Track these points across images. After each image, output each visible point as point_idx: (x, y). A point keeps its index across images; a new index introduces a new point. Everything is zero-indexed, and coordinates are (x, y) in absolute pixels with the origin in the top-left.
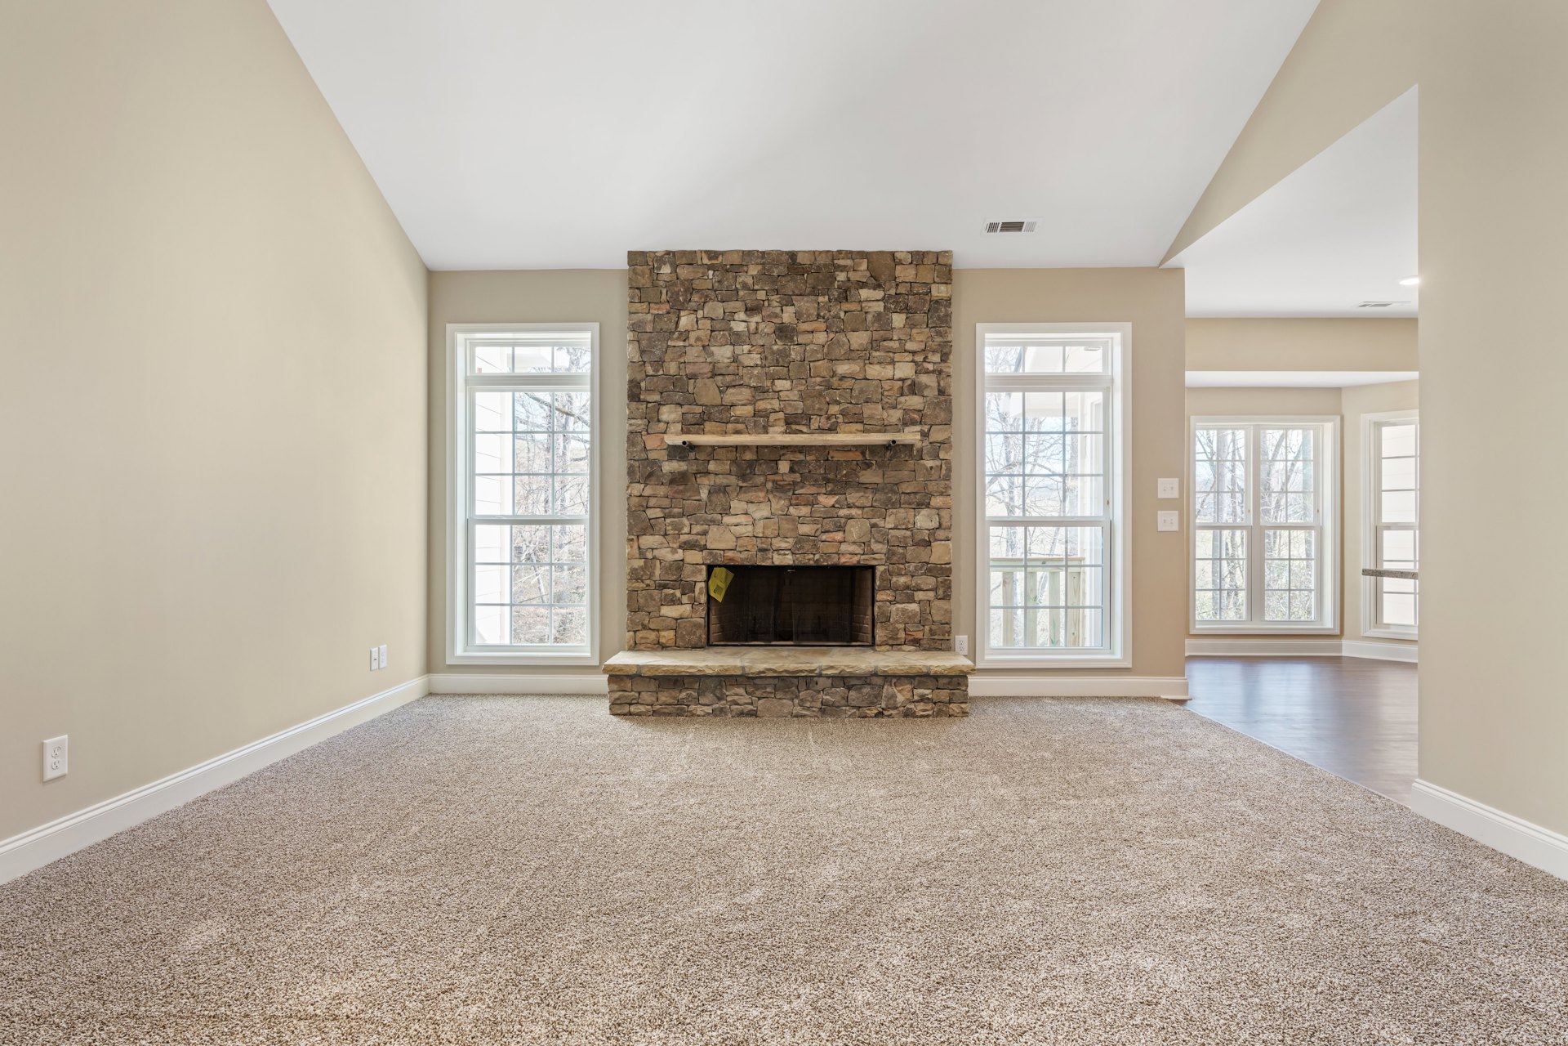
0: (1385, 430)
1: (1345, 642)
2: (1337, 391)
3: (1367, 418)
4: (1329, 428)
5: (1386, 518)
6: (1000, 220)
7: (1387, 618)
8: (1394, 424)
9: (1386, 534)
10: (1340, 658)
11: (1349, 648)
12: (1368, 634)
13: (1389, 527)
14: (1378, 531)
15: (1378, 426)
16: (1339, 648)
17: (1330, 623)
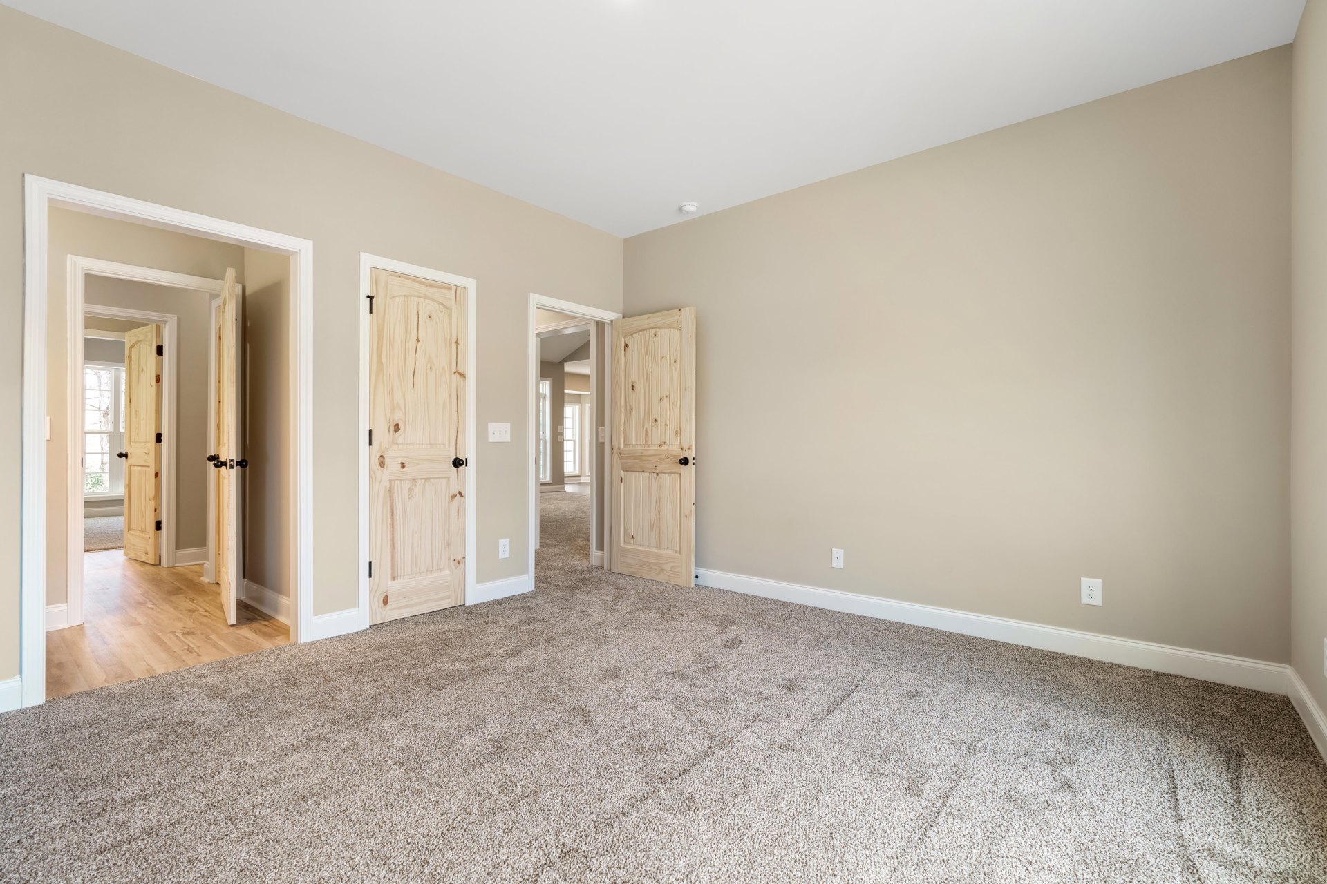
2: (580, 395)
4: (577, 408)
16: (580, 480)
17: (577, 472)
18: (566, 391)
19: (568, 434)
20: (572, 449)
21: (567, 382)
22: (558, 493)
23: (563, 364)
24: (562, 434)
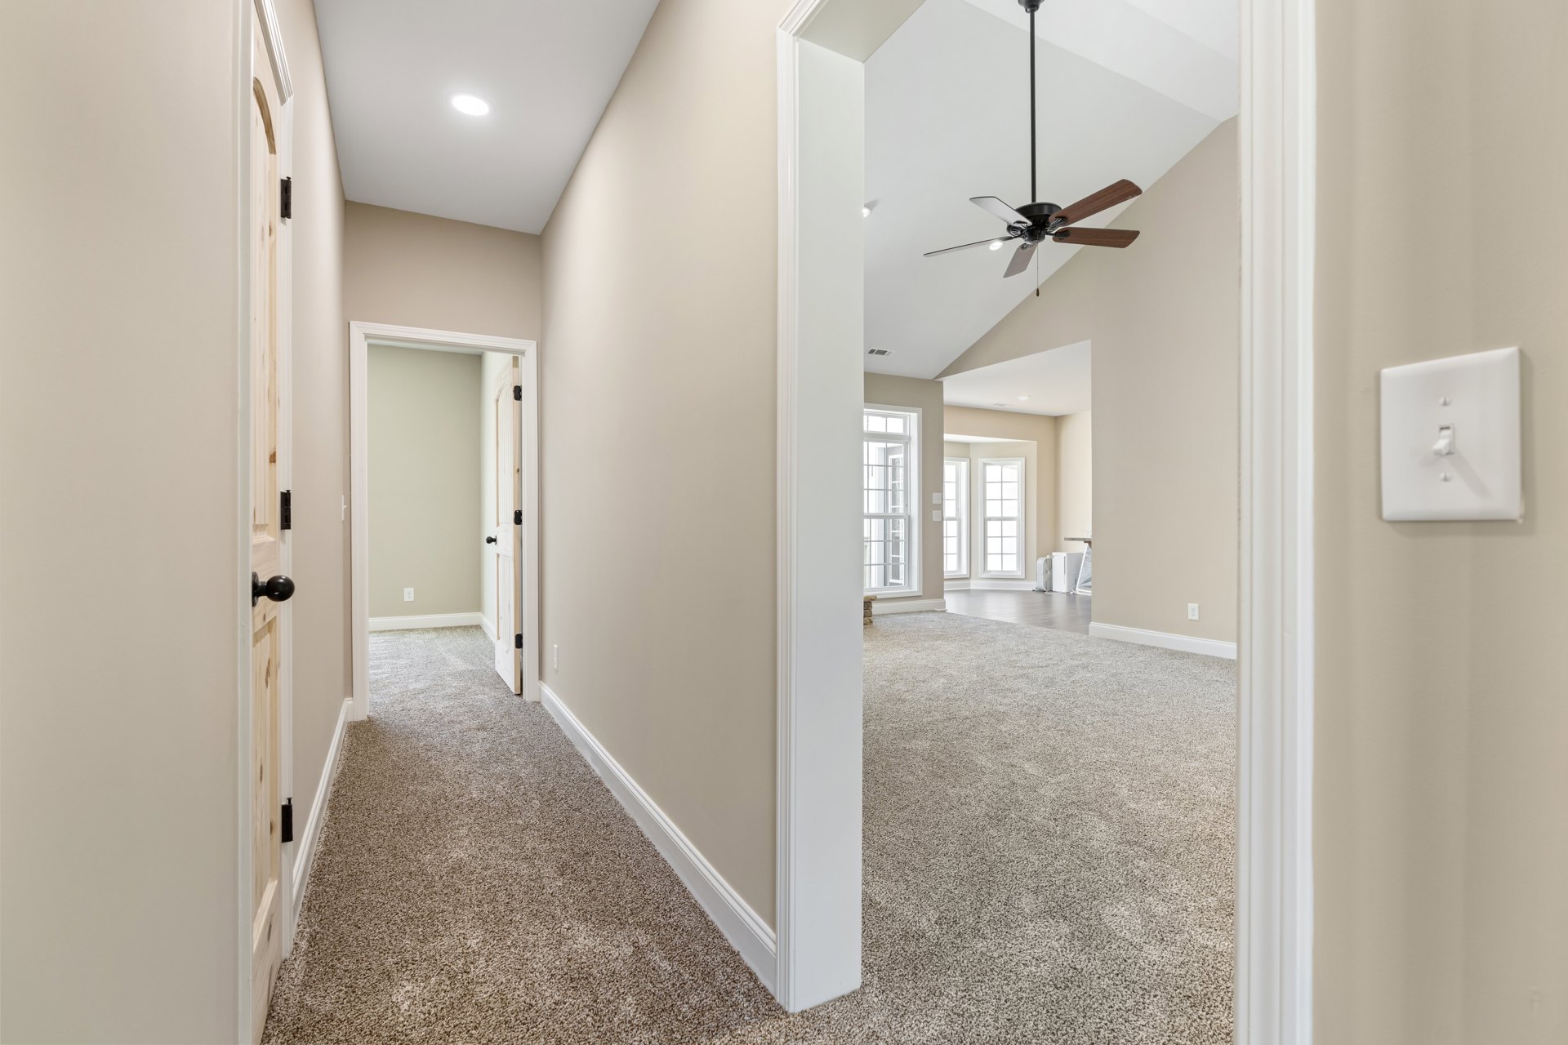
0: (987, 467)
1: (972, 582)
2: (967, 445)
3: (981, 460)
4: (964, 465)
5: (989, 515)
6: (877, 349)
7: (990, 568)
8: (992, 465)
9: (989, 523)
10: (969, 590)
11: (974, 585)
12: (983, 576)
13: (990, 519)
14: (986, 520)
15: (985, 464)
16: (969, 585)
17: (964, 572)
18: (947, 437)
19: (949, 509)
20: (955, 535)
21: (948, 419)
22: (932, 616)
23: (942, 383)
24: (940, 507)
